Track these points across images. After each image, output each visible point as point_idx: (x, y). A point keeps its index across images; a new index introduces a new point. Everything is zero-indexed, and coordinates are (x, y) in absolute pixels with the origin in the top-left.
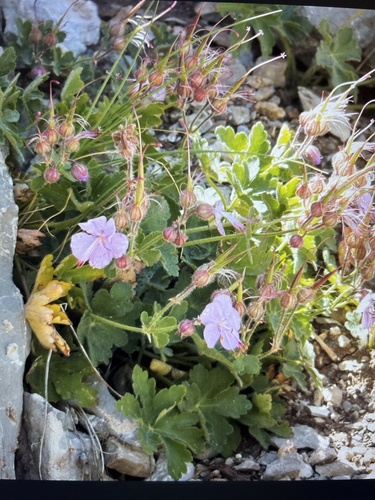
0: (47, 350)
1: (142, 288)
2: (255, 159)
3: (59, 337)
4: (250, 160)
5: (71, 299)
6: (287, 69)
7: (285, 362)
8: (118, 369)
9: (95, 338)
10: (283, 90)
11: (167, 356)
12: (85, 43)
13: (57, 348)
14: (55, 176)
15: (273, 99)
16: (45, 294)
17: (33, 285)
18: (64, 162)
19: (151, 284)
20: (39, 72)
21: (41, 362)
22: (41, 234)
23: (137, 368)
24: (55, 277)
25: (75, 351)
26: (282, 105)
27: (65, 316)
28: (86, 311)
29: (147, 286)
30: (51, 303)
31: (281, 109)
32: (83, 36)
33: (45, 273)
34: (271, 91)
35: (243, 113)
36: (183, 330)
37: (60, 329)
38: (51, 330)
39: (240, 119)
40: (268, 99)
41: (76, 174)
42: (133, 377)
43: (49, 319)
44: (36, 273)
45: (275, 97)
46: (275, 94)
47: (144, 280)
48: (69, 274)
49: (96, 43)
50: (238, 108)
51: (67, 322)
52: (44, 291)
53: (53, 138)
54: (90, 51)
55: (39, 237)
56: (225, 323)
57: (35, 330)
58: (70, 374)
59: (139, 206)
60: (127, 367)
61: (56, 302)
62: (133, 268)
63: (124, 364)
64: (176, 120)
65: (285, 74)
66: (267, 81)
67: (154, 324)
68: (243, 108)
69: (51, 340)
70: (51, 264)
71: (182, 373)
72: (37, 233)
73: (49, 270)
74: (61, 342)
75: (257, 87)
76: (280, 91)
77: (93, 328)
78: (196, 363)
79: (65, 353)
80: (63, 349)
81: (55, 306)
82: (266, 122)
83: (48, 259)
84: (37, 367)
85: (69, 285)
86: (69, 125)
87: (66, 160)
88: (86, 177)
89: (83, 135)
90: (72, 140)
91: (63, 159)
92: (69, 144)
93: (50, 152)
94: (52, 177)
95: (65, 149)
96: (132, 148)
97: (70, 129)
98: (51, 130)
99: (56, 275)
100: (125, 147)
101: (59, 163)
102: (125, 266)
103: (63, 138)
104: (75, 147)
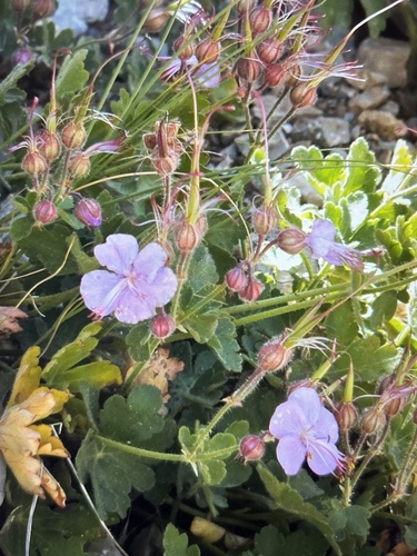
0: (29, 497)
1: (178, 405)
2: (360, 197)
3: (49, 476)
4: (352, 199)
5: (68, 418)
6: (411, 57)
7: (409, 524)
8: (138, 531)
9: (103, 477)
10: (404, 90)
11: (218, 508)
12: (86, 19)
13: (46, 493)
14: (51, 212)
15: (387, 107)
16: (28, 408)
17: (9, 394)
18: (64, 196)
19: (192, 397)
20: (24, 58)
21: (20, 518)
22: (22, 314)
23: (170, 528)
24: (43, 382)
25: (75, 500)
26: (401, 115)
27: (59, 442)
28: (90, 431)
29: (185, 399)
30: (38, 423)
31: (400, 122)
32: (82, 9)
33: (27, 375)
34: (385, 93)
35: (338, 127)
36: (246, 451)
37: (51, 463)
38: (37, 465)
39: (334, 138)
40: (379, 107)
42: (165, 542)
43: (33, 447)
44: (14, 376)
45: (391, 103)
46: (389, 98)
47: (180, 391)
48: (66, 377)
49: (102, 18)
50: (331, 120)
51: (61, 452)
52: (25, 403)
53: (52, 149)
54: (93, 31)
55: (18, 318)
56: (312, 432)
57: (11, 465)
58: (66, 537)
59: (192, 222)
60: (153, 529)
61: (46, 421)
62: (163, 372)
63: (148, 524)
64: (231, 141)
65: (408, 66)
66: (378, 77)
67: (201, 445)
68: (339, 121)
69: (37, 482)
70: (37, 361)
71: (241, 540)
72: (15, 312)
73: (34, 371)
74: (53, 484)
75: (361, 87)
76: (399, 93)
77: (101, 461)
78: (263, 523)
79: (58, 502)
80: (55, 495)
81: (43, 427)
82: (377, 143)
83: (33, 353)
84: (14, 525)
85: (65, 395)
86: (78, 128)
87: (66, 192)
88: (97, 220)
89: (97, 149)
90: (79, 157)
91: (64, 189)
92: (74, 163)
93: (46, 171)
94: (46, 214)
95: (67, 171)
96: (174, 157)
97: (80, 135)
98: (49, 135)
99: (45, 378)
100: (162, 154)
101: (57, 197)
102: (166, 332)
103: (67, 149)
104: (83, 169)
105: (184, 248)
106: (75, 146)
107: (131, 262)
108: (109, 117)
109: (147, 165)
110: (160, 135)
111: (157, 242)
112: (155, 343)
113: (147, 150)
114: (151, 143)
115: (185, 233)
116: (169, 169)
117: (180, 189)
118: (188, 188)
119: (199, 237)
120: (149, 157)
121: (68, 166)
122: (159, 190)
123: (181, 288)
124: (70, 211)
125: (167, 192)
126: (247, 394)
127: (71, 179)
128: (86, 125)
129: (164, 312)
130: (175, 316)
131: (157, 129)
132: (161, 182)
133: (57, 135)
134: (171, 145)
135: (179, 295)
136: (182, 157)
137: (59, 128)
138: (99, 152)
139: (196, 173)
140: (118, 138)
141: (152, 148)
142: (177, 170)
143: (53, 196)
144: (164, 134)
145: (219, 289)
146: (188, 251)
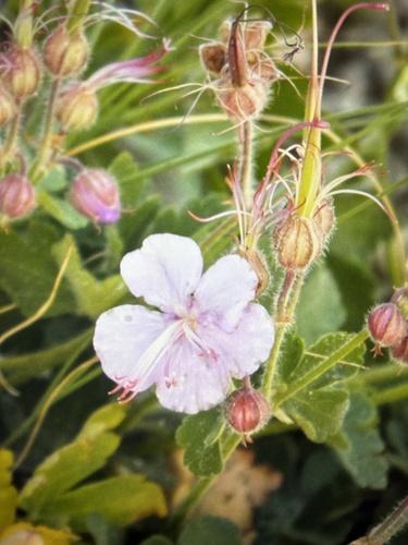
14: (24, 196)
18: (49, 166)
24: (21, 514)
41: (87, 199)
53: (26, 78)
59: (307, 215)
70: (8, 477)
73: (3, 495)
86: (74, 38)
87: (53, 157)
88: (113, 210)
89: (109, 75)
90: (76, 91)
91: (47, 152)
92: (66, 104)
93: (14, 121)
94: (16, 200)
95: (53, 120)
96: (260, 87)
97: (77, 50)
98: (20, 53)
99: (24, 507)
100: (237, 79)
101: (34, 167)
102: (254, 424)
103: (53, 77)
104: (83, 113)
105: (289, 264)
106: (68, 71)
107: (189, 291)
108: (131, 16)
109: (207, 102)
110: (234, 46)
111: (238, 252)
112: (232, 442)
113: (208, 74)
114: (216, 61)
115: (293, 237)
116: (251, 108)
117: (286, 152)
118: (301, 150)
119: (320, 244)
120: (212, 86)
121: (55, 109)
122: (228, 151)
123: (282, 339)
124: (60, 195)
125: (245, 152)
126: (394, 533)
127: (61, 133)
128: (89, 31)
129: (249, 385)
130: (270, 393)
131: (229, 35)
132: (231, 133)
133: (34, 52)
134: (253, 63)
135: (278, 353)
136: (275, 86)
137: (40, 37)
138: (113, 80)
139: (315, 123)
140: (151, 52)
141: (218, 69)
142: (266, 111)
143: (28, 167)
144: (241, 42)
145: (353, 341)
146: (297, 271)
